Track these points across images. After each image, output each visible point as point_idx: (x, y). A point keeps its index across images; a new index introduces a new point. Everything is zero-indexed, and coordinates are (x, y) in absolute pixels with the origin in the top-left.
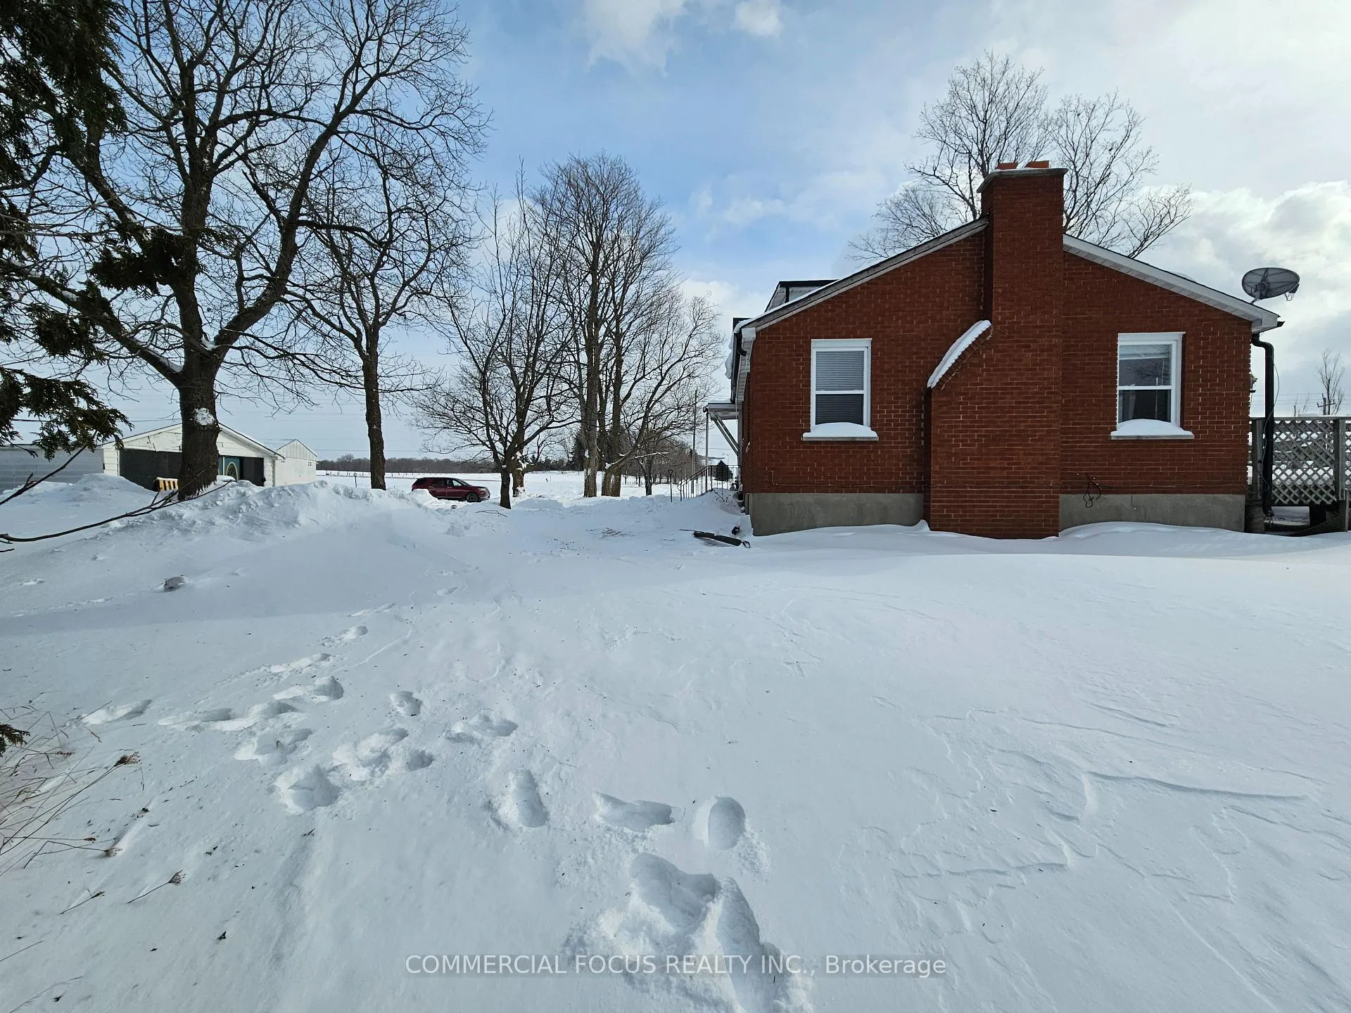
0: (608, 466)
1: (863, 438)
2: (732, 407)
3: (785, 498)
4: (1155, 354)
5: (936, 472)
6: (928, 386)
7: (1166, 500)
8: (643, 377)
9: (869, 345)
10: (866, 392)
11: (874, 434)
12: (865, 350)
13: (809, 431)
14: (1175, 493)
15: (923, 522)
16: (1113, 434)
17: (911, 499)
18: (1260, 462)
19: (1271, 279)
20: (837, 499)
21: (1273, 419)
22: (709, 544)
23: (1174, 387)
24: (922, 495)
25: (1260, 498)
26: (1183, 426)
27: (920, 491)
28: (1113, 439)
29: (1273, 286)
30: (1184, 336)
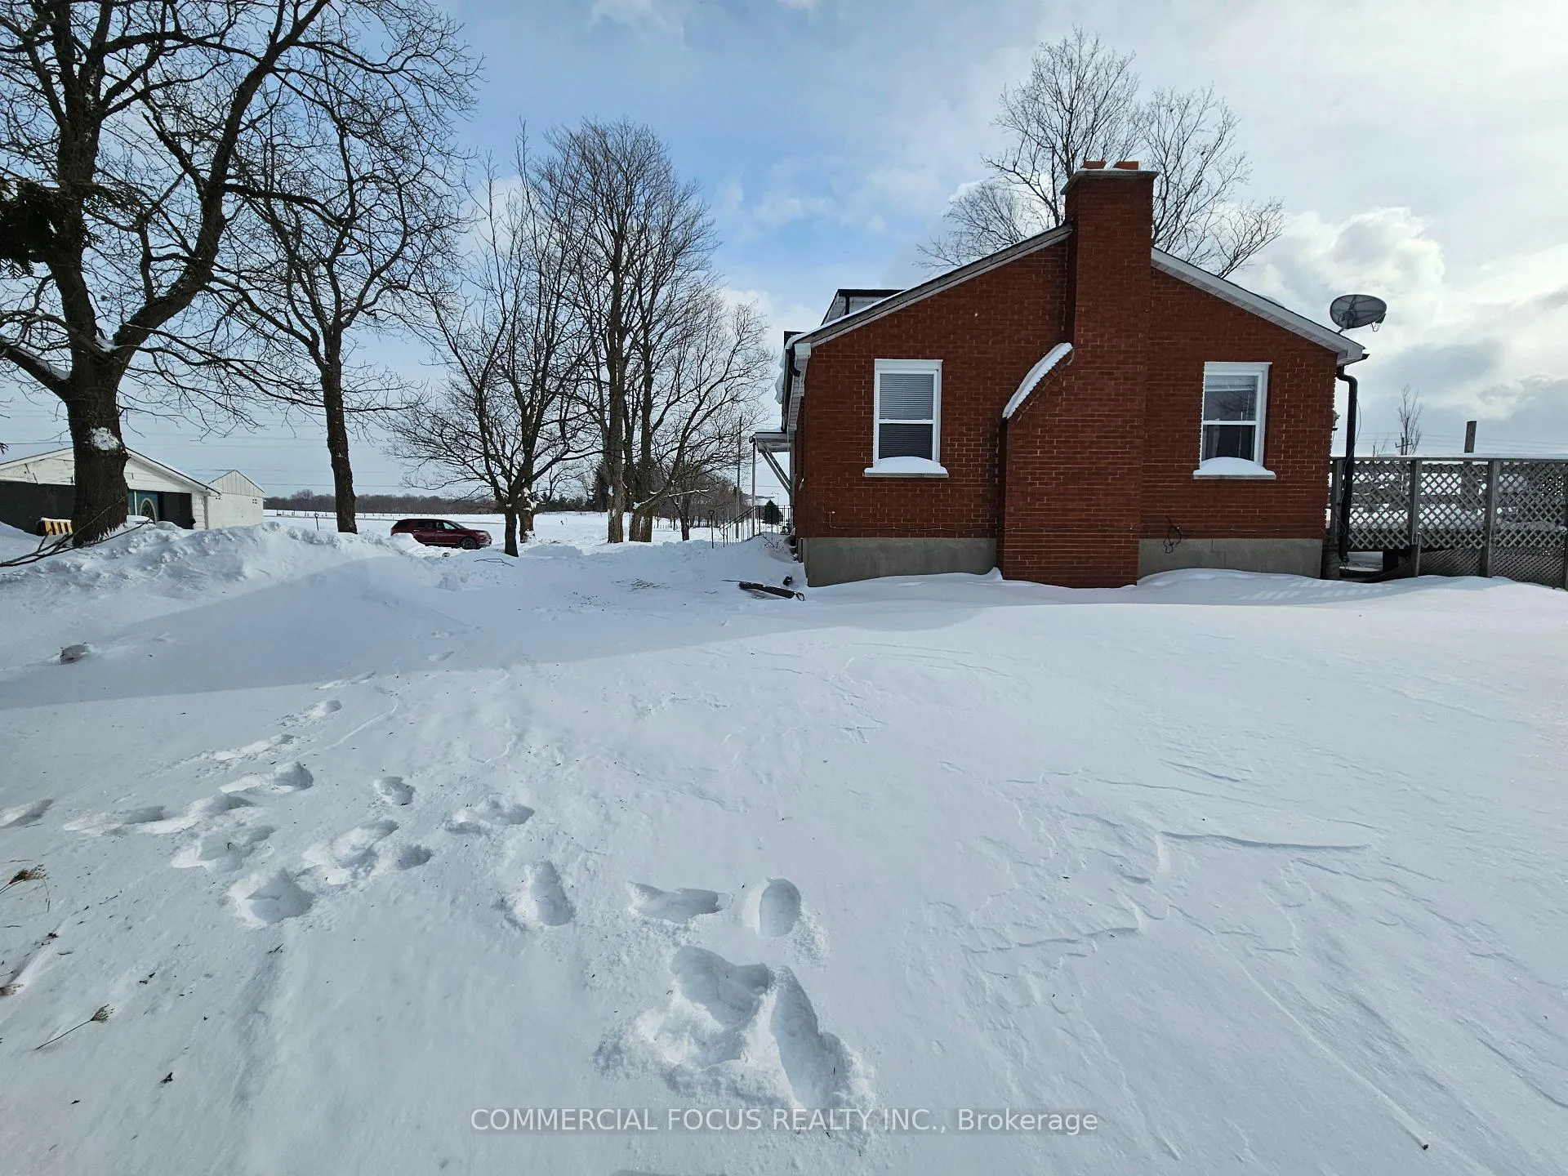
0: (636, 505)
1: (932, 474)
2: (783, 436)
3: (843, 543)
4: (1241, 386)
5: (1011, 514)
6: (1004, 416)
7: (1246, 545)
8: (679, 398)
9: (940, 367)
10: (935, 422)
11: (944, 471)
12: (935, 373)
13: (871, 466)
15: (996, 569)
16: (1196, 473)
17: (982, 545)
18: (1339, 504)
19: (1358, 307)
20: (902, 544)
21: (1353, 459)
22: (757, 596)
23: (1259, 423)
24: (995, 540)
25: (1337, 542)
26: (1266, 465)
27: (993, 536)
28: (1195, 478)
29: (1360, 315)
30: (1271, 366)
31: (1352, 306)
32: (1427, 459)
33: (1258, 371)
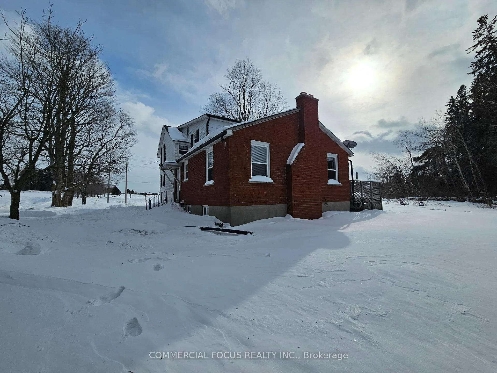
0: (66, 189)
2: (177, 164)
3: (243, 208)
4: (330, 160)
6: (287, 163)
7: (338, 203)
8: (89, 144)
9: (269, 145)
10: (268, 164)
11: (272, 181)
12: (267, 147)
13: (251, 179)
14: (339, 201)
15: (288, 215)
17: (283, 207)
18: (352, 192)
19: (350, 143)
20: (261, 207)
21: (353, 181)
22: (217, 233)
23: (336, 170)
24: (286, 205)
25: (352, 202)
26: (339, 181)
27: (286, 203)
28: (328, 185)
29: (351, 145)
30: (338, 156)
31: (349, 143)
32: (363, 181)
33: (335, 156)
